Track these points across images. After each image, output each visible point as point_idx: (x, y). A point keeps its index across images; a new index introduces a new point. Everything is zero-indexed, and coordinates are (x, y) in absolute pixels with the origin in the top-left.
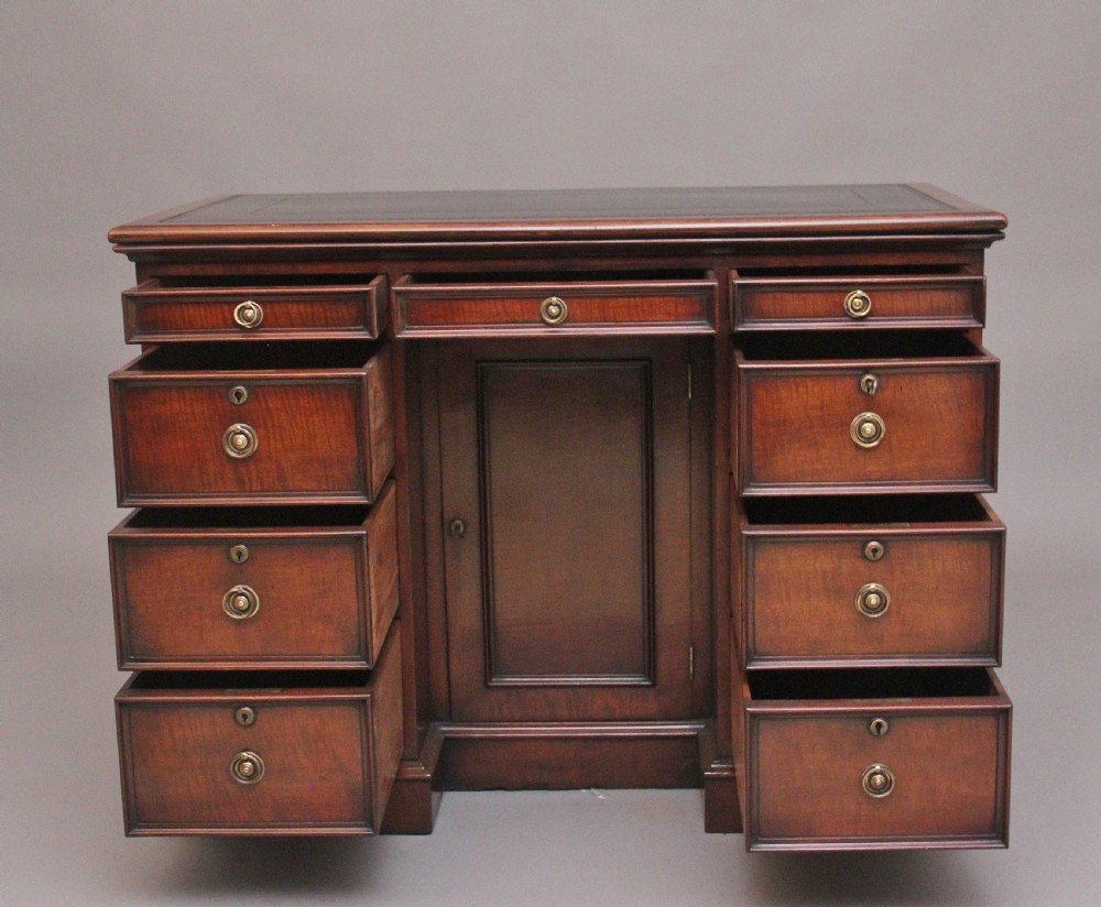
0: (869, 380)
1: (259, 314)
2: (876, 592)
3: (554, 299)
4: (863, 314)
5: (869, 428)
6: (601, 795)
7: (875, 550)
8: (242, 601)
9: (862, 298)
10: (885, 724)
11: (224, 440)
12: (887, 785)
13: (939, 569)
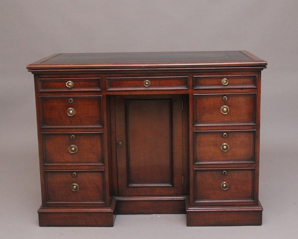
0: (225, 98)
1: (72, 84)
2: (225, 145)
3: (147, 80)
4: (226, 84)
5: (225, 109)
6: (159, 216)
7: (225, 135)
8: (73, 149)
9: (226, 80)
10: (226, 172)
11: (67, 112)
12: (227, 186)
13: (241, 140)
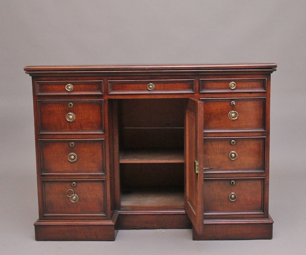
0: (233, 102)
1: (72, 87)
2: (234, 153)
3: (151, 84)
4: (234, 88)
5: (233, 115)
6: (163, 230)
7: (233, 142)
8: (72, 157)
9: (234, 84)
10: (234, 182)
11: (66, 117)
12: (235, 197)
13: (249, 147)
